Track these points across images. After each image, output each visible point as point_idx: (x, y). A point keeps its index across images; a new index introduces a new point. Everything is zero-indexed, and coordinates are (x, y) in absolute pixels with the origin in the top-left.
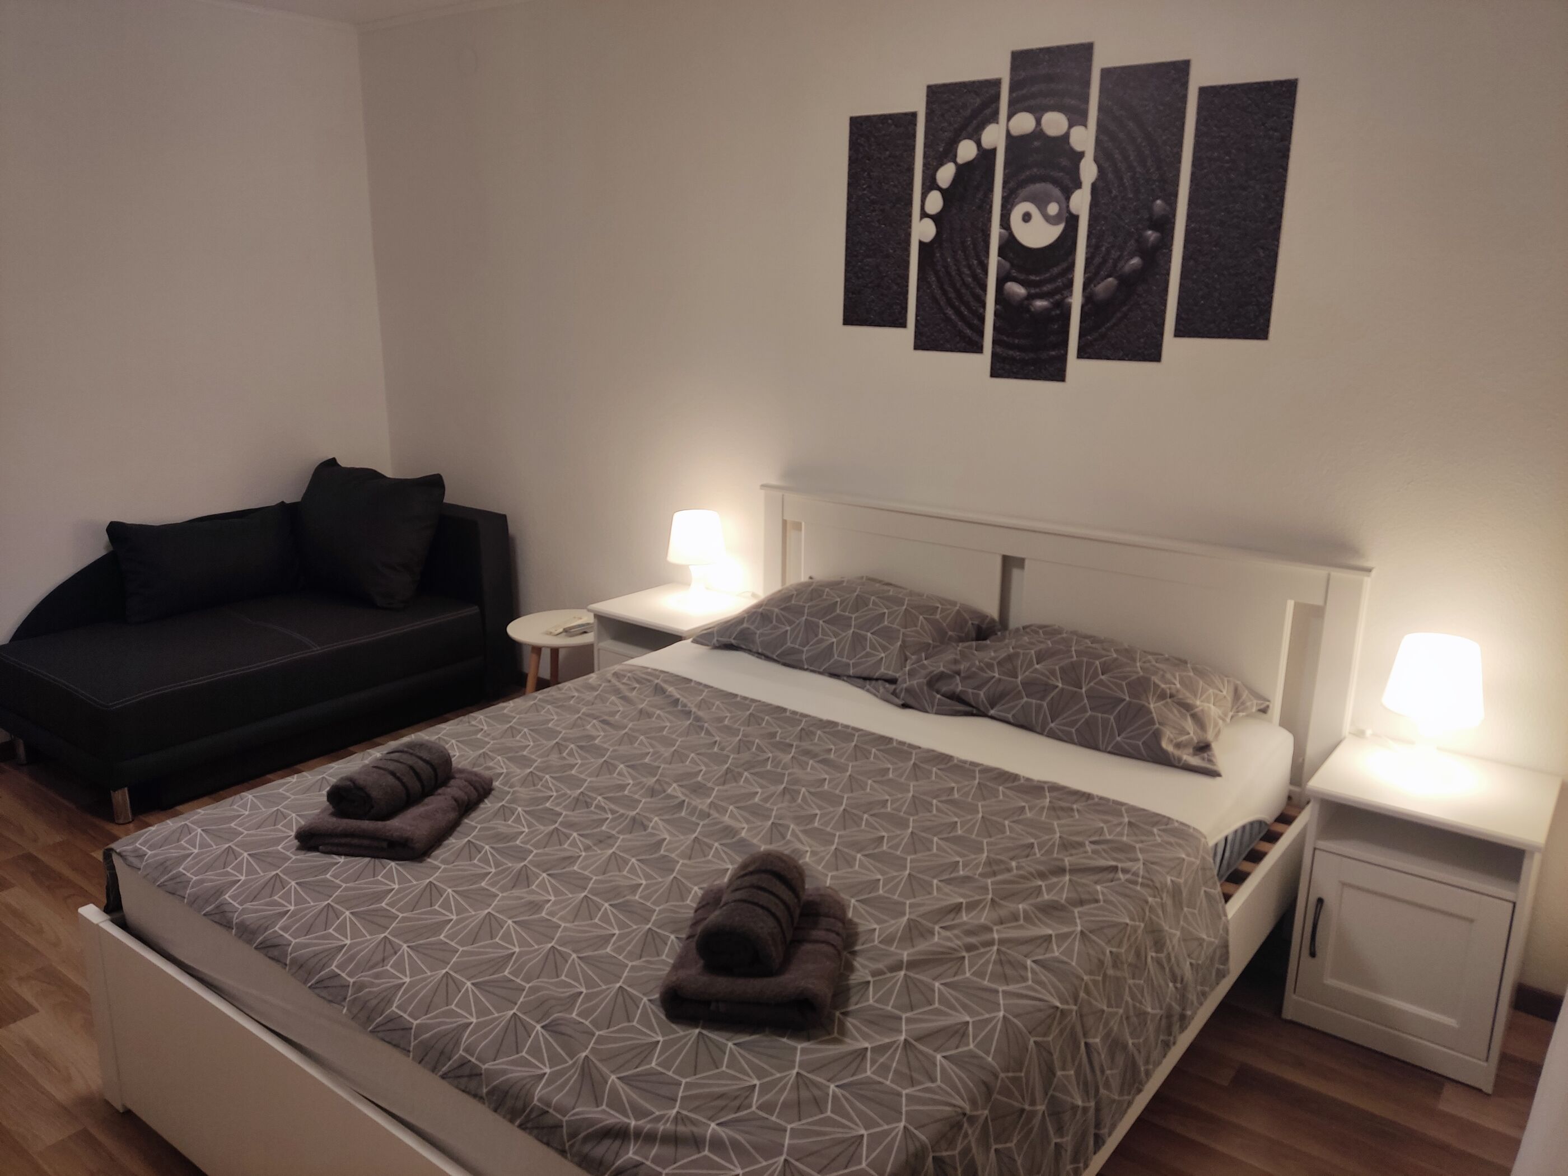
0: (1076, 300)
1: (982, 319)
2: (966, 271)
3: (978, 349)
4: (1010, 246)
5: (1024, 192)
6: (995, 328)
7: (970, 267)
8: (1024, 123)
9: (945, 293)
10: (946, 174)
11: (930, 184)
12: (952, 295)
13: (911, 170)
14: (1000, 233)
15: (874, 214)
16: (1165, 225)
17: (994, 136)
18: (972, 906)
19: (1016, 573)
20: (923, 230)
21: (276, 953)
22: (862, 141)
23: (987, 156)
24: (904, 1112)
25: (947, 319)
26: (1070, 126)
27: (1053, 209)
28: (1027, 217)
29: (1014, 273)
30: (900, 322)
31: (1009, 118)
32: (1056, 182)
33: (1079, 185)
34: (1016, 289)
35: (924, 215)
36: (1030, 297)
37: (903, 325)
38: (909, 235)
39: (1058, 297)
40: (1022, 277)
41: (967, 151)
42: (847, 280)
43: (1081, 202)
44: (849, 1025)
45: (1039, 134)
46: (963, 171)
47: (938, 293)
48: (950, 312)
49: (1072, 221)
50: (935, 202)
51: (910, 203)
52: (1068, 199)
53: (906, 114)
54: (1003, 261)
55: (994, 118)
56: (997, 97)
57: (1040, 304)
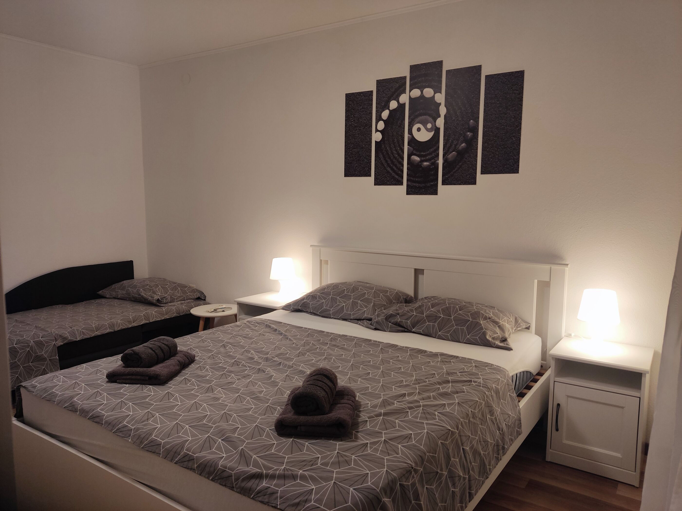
0: (441, 162)
1: (402, 171)
2: (395, 152)
3: (401, 183)
4: (412, 141)
5: (417, 120)
6: (408, 175)
7: (396, 150)
8: (416, 93)
9: (386, 161)
10: (385, 114)
11: (379, 118)
12: (389, 162)
13: (371, 113)
14: (408, 136)
15: (356, 131)
16: (475, 130)
17: (404, 98)
18: (410, 394)
19: (420, 277)
20: (377, 137)
21: (97, 420)
22: (351, 102)
23: (401, 107)
24: (386, 465)
25: (388, 172)
26: (435, 93)
27: (429, 126)
28: (419, 130)
29: (415, 152)
30: (368, 174)
31: (410, 91)
32: (430, 115)
33: (439, 116)
34: (416, 158)
35: (377, 130)
36: (422, 161)
37: (370, 176)
38: (371, 139)
39: (433, 161)
40: (418, 153)
41: (393, 105)
42: (345, 158)
43: (440, 123)
44: (359, 435)
45: (422, 96)
46: (392, 112)
47: (384, 161)
48: (389, 169)
49: (437, 130)
50: (381, 125)
51: (371, 126)
52: (435, 122)
53: (368, 92)
54: (410, 147)
55: (404, 92)
56: (405, 83)
57: (426, 164)
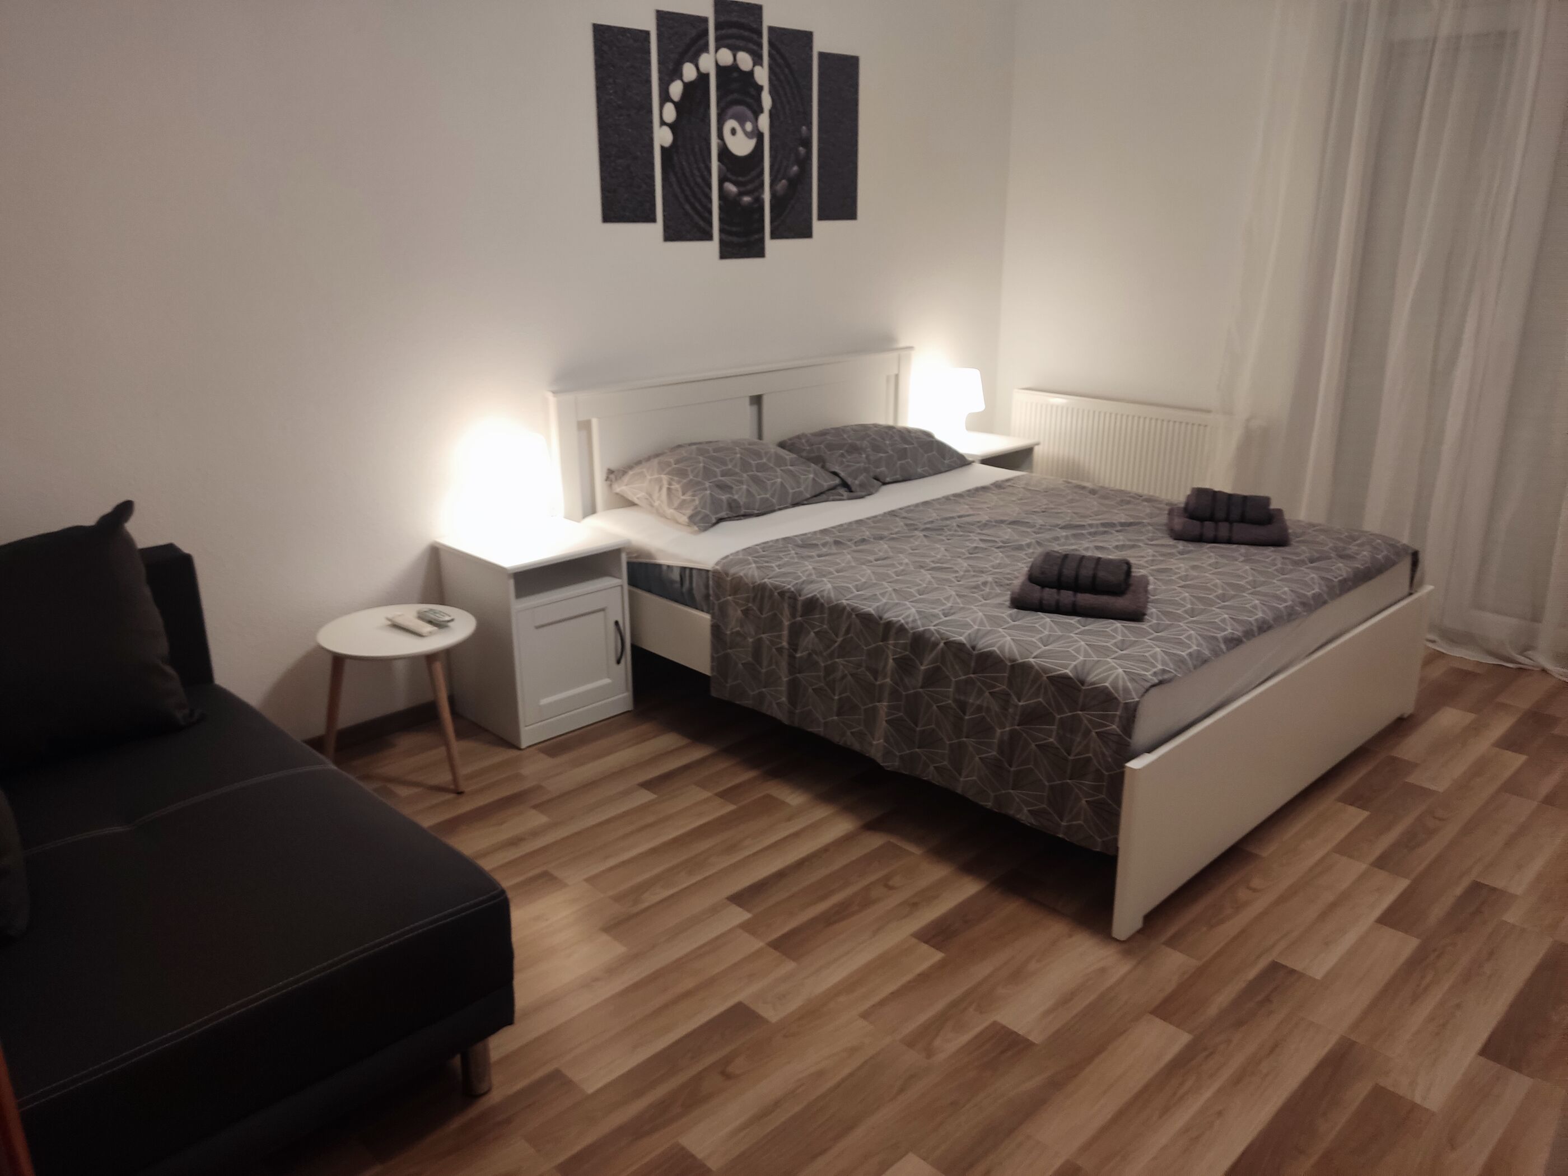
0: (767, 196)
1: (710, 212)
2: (696, 172)
3: (709, 237)
4: (725, 153)
5: (731, 111)
6: (721, 220)
7: (699, 169)
8: (725, 57)
9: (683, 191)
10: (676, 89)
11: (665, 97)
12: (688, 193)
13: (648, 82)
14: (718, 143)
15: (622, 118)
16: (807, 143)
17: (707, 62)
20: (662, 137)
22: (605, 48)
23: (703, 78)
25: (686, 214)
26: (754, 66)
27: (749, 126)
28: (733, 132)
29: (729, 176)
30: (649, 218)
31: (717, 50)
32: (749, 107)
33: (762, 111)
34: (731, 188)
35: (663, 123)
36: (741, 194)
37: (653, 220)
38: (651, 140)
39: (756, 194)
40: (734, 178)
41: (689, 72)
42: (603, 179)
43: (764, 122)
45: (735, 67)
46: (688, 87)
47: (678, 190)
48: (687, 207)
49: (760, 136)
50: (670, 113)
51: (650, 111)
52: (756, 119)
53: (641, 31)
54: (721, 165)
55: (705, 48)
56: (706, 32)
